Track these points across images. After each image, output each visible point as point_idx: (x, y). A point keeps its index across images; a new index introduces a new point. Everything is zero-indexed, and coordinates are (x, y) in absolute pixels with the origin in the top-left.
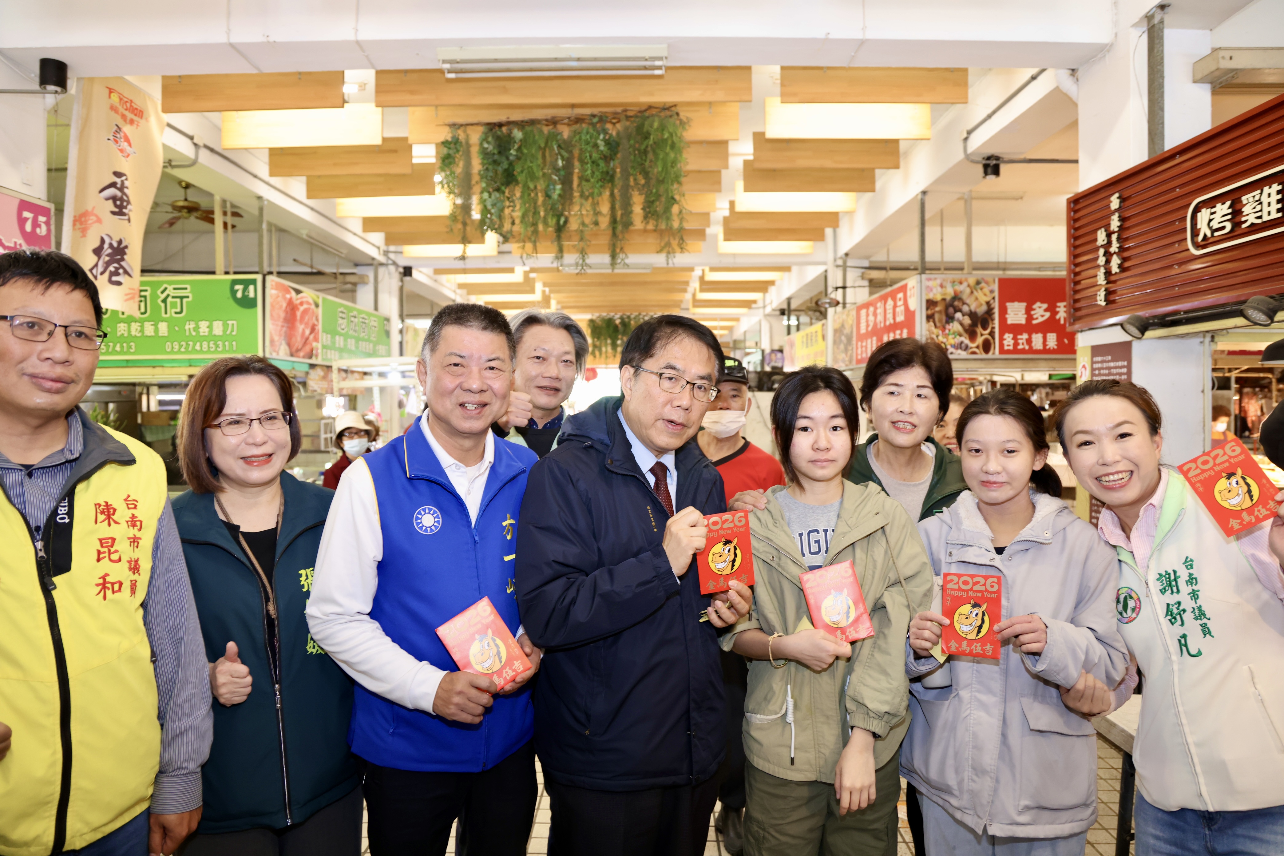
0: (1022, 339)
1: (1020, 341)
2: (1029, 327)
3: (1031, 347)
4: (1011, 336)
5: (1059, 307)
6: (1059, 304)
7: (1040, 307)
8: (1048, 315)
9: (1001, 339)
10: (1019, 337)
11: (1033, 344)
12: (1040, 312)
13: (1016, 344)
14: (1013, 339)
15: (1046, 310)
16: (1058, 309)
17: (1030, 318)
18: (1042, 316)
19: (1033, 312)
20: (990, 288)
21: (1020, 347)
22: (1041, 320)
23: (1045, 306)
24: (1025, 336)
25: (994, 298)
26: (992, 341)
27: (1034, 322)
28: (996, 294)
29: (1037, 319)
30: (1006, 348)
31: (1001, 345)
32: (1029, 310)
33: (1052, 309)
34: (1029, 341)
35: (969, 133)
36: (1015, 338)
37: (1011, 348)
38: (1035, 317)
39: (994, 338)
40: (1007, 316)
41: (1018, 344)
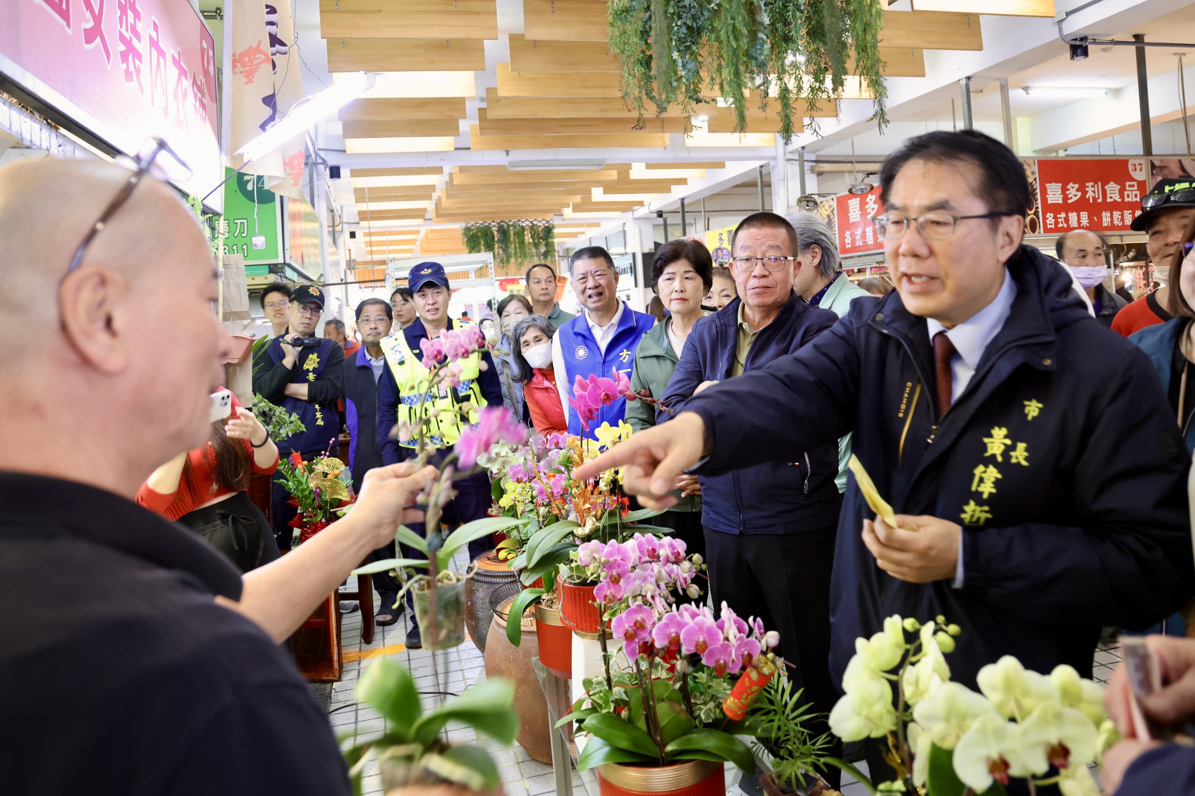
0: (1061, 218)
1: (1060, 220)
2: (1065, 207)
3: (1068, 225)
4: (1052, 215)
5: (1088, 187)
6: (1087, 184)
7: (1073, 188)
8: (1079, 194)
9: (1045, 219)
10: (1059, 216)
11: (1070, 223)
12: (1074, 193)
13: (1057, 223)
14: (1053, 218)
15: (1077, 190)
16: (1087, 189)
17: (1065, 198)
18: (1075, 196)
19: (1067, 192)
20: (1032, 170)
21: (1060, 225)
22: (1074, 199)
23: (1077, 186)
24: (1063, 215)
25: (1035, 179)
26: (1037, 220)
27: (1070, 201)
28: (1037, 175)
29: (1071, 198)
30: (1049, 227)
31: (1045, 224)
32: (1064, 190)
33: (1082, 189)
34: (1067, 220)
35: (1068, 14)
36: (1055, 218)
37: (1053, 226)
38: (1069, 196)
39: (1038, 218)
40: (1047, 196)
41: (1058, 223)
